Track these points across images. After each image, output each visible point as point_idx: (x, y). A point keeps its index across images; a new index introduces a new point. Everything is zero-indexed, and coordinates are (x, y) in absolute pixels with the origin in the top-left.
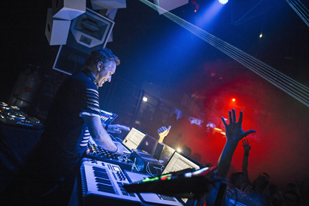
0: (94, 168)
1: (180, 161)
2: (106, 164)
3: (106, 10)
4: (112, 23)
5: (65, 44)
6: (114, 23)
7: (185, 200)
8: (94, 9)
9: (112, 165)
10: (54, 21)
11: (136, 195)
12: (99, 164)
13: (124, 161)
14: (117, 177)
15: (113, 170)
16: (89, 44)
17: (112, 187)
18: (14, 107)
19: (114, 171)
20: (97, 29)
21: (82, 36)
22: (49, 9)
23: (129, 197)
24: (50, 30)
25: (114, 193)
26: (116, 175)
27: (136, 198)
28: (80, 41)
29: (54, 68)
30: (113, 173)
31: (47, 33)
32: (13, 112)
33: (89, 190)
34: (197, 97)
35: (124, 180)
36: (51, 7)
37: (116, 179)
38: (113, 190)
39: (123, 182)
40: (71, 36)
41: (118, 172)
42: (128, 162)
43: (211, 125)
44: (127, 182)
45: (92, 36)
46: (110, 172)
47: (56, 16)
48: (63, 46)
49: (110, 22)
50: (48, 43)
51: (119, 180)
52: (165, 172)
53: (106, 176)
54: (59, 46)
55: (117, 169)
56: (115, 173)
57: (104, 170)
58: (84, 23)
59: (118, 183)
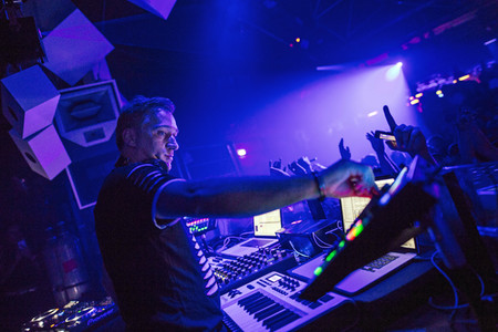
0: (241, 303)
2: (253, 283)
3: (92, 72)
4: (111, 84)
5: (70, 162)
6: (114, 81)
7: (411, 244)
9: (263, 278)
10: (30, 143)
11: (332, 294)
12: (244, 291)
13: (276, 258)
14: (284, 290)
15: (271, 284)
16: (104, 137)
17: (288, 310)
18: (69, 306)
19: (273, 285)
20: (98, 107)
21: (85, 134)
22: (10, 132)
23: (325, 307)
25: (298, 317)
26: (280, 288)
27: (337, 299)
28: (88, 141)
29: (81, 208)
30: (274, 289)
31: (33, 167)
32: (71, 313)
35: (298, 285)
36: (10, 127)
37: (285, 294)
38: (293, 313)
39: (298, 289)
40: (70, 147)
41: (280, 281)
42: (283, 255)
44: (303, 285)
45: (99, 122)
46: (268, 290)
47: (26, 134)
48: (70, 166)
49: (107, 85)
50: (45, 180)
51: (291, 293)
52: (347, 226)
53: (268, 300)
54: (64, 172)
55: (275, 278)
56: (277, 285)
57: (258, 294)
58: (74, 114)
59: (292, 297)
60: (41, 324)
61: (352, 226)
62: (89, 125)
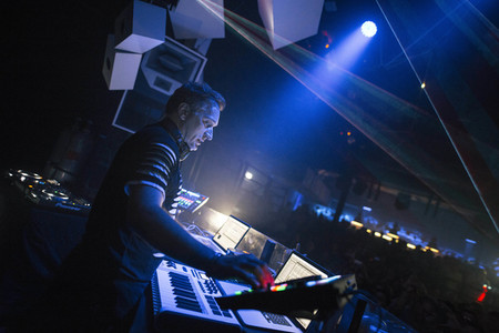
0: (171, 274)
1: (300, 267)
2: (188, 268)
3: (195, 40)
4: (202, 60)
5: (132, 88)
6: (206, 60)
7: (306, 323)
8: (177, 37)
9: (198, 271)
10: (117, 54)
11: (231, 312)
12: (179, 269)
14: (205, 289)
15: (199, 278)
16: (168, 89)
17: (197, 302)
18: (52, 182)
19: (200, 280)
20: (181, 68)
21: (158, 78)
22: (110, 36)
23: (222, 318)
24: (110, 66)
25: (201, 311)
26: (204, 286)
27: (233, 320)
28: (156, 84)
29: (114, 124)
30: (199, 283)
31: (105, 71)
32: (51, 188)
33: (163, 305)
34: (326, 174)
35: (216, 292)
37: (204, 291)
38: (199, 306)
39: (214, 295)
40: (141, 77)
41: (206, 281)
43: (347, 217)
44: (219, 294)
45: (173, 78)
46: (194, 281)
47: (120, 46)
48: (129, 91)
49: (200, 58)
50: (106, 86)
51: (207, 293)
52: (277, 281)
53: (189, 286)
54: (122, 92)
55: (205, 277)
56: (203, 282)
57: (186, 278)
58: (161, 58)
59: (206, 297)
60: (23, 179)
61: (280, 284)
62: (165, 74)
